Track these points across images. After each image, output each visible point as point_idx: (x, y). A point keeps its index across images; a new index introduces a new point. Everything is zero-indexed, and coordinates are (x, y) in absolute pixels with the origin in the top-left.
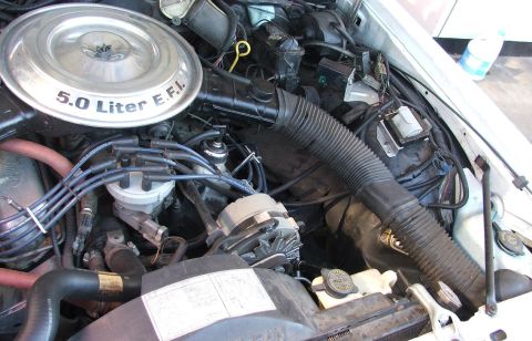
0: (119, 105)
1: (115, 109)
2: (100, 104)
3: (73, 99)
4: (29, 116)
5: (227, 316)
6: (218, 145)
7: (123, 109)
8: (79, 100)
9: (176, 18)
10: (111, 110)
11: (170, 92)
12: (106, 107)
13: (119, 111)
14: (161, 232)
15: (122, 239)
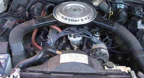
0: (73, 20)
1: (72, 21)
2: (69, 19)
3: (64, 18)
4: (56, 20)
5: (75, 61)
6: (98, 33)
7: (74, 21)
8: (65, 18)
9: (96, 6)
10: (71, 21)
11: (86, 19)
12: (70, 20)
13: (73, 21)
14: (76, 48)
15: (69, 48)
